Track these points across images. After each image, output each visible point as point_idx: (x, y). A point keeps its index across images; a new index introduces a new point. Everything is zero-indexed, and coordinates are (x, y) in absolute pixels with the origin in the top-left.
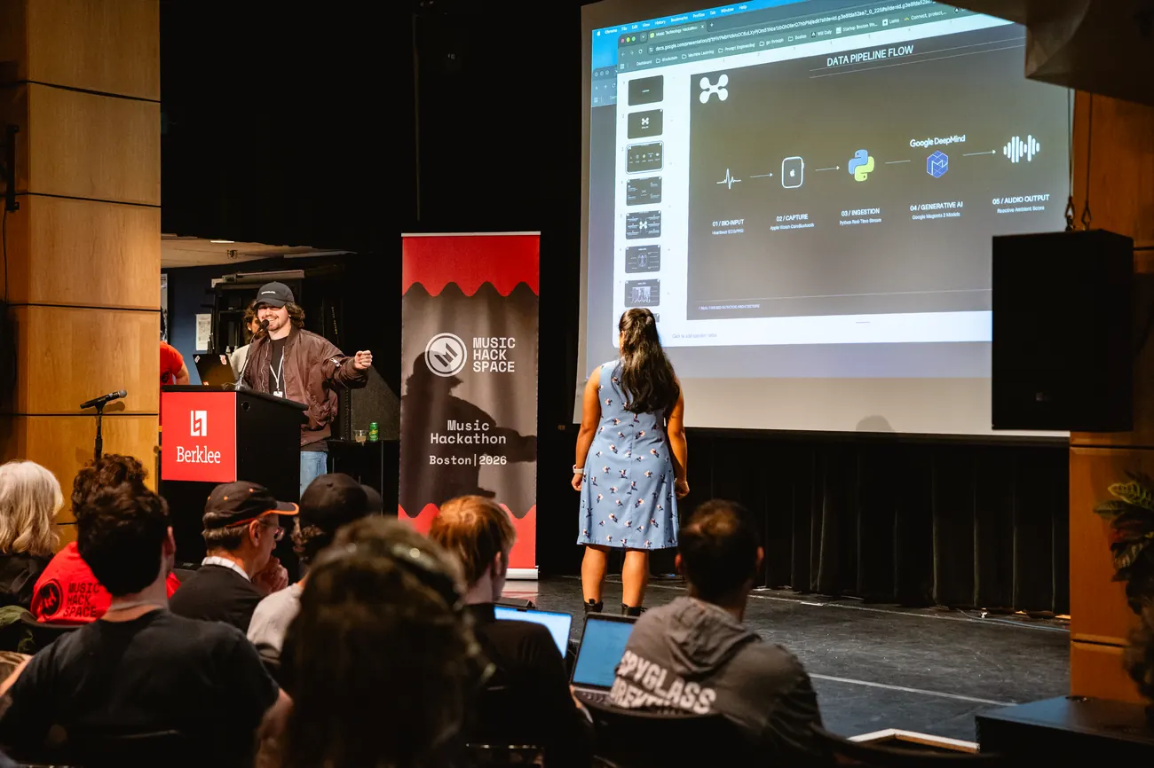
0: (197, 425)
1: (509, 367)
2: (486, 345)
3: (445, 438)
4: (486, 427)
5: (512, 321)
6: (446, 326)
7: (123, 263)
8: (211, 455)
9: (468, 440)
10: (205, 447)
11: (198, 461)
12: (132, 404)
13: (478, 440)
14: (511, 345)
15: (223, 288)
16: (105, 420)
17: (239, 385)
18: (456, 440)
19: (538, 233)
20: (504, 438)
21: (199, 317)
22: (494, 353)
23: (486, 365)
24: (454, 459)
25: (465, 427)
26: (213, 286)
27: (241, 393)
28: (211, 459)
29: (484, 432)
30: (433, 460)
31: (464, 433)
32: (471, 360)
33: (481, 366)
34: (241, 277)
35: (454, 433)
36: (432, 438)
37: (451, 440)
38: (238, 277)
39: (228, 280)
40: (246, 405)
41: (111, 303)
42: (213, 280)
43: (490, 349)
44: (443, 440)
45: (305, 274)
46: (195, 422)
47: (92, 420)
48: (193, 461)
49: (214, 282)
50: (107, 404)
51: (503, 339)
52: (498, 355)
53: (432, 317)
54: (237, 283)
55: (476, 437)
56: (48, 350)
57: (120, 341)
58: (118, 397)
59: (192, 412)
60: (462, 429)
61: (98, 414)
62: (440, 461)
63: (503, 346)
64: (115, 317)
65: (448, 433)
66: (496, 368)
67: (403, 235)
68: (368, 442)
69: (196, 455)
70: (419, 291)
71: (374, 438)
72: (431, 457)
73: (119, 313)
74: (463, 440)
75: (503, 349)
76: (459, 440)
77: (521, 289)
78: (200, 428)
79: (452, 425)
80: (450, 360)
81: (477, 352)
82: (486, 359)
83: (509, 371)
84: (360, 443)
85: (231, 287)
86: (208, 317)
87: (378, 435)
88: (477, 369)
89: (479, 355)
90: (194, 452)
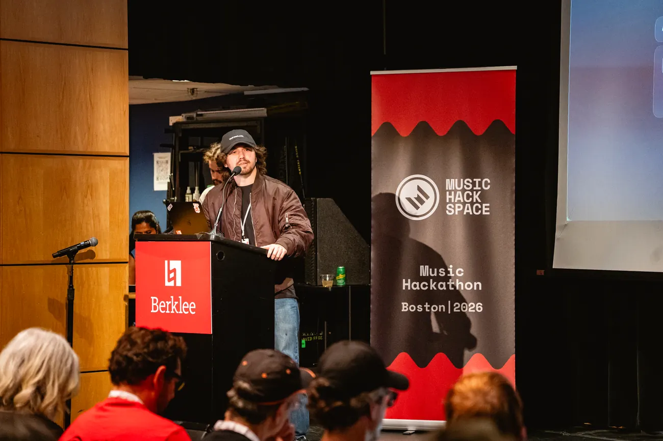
0: (172, 275)
1: (484, 209)
2: (459, 186)
3: (418, 284)
4: (460, 272)
5: (487, 161)
6: (417, 167)
7: (93, 108)
8: (186, 305)
9: (442, 286)
10: (180, 297)
11: (172, 312)
12: (102, 253)
13: (453, 286)
14: (486, 186)
15: (183, 127)
16: (77, 269)
17: (213, 235)
18: (429, 286)
19: (515, 68)
20: (480, 283)
21: (157, 156)
22: (468, 195)
23: (459, 207)
24: (427, 306)
25: (438, 272)
26: (171, 124)
27: (216, 243)
28: (187, 310)
29: (459, 278)
30: (405, 307)
31: (437, 279)
32: (443, 203)
33: (454, 209)
34: (201, 115)
35: (427, 279)
36: (404, 284)
37: (424, 286)
38: (198, 115)
39: (188, 118)
40: (221, 255)
41: (81, 149)
42: (171, 118)
43: (463, 191)
44: (415, 286)
45: (267, 112)
46: (170, 272)
47: (63, 270)
48: (168, 312)
49: (173, 120)
50: (79, 252)
51: (477, 180)
52: (472, 197)
53: (402, 158)
54: (197, 122)
55: (450, 283)
56: (20, 198)
57: (91, 189)
58: (89, 245)
59: (166, 262)
60: (435, 274)
61: (70, 263)
62: (412, 308)
63: (477, 188)
64: (84, 164)
65: (421, 279)
66: (470, 211)
67: (372, 73)
68: (335, 287)
69: (170, 305)
70: (389, 131)
71: (341, 282)
72: (403, 304)
73: (88, 161)
74: (436, 286)
75: (477, 191)
76: (432, 286)
77: (496, 128)
78: (174, 278)
79: (424, 271)
80: (422, 202)
81: (450, 194)
82: (459, 202)
83: (484, 213)
84: (327, 288)
85: (191, 126)
86: (167, 156)
87: (346, 279)
88: (450, 211)
89: (452, 197)
90: (168, 303)
